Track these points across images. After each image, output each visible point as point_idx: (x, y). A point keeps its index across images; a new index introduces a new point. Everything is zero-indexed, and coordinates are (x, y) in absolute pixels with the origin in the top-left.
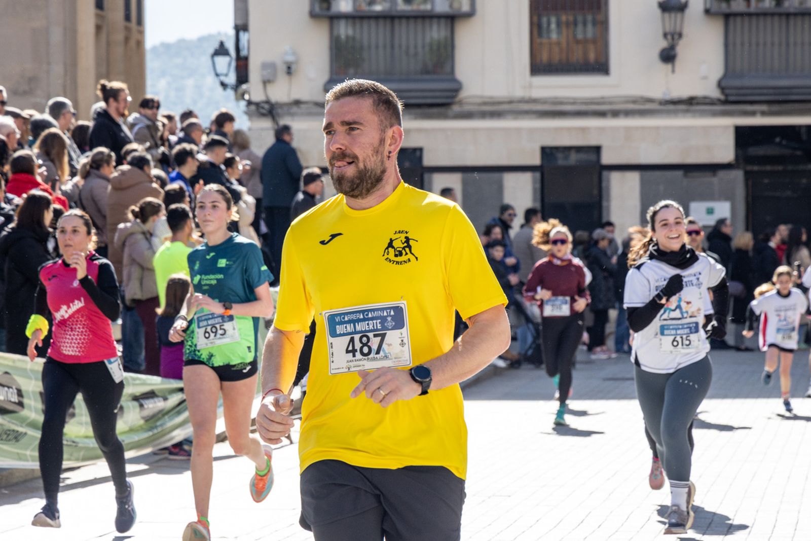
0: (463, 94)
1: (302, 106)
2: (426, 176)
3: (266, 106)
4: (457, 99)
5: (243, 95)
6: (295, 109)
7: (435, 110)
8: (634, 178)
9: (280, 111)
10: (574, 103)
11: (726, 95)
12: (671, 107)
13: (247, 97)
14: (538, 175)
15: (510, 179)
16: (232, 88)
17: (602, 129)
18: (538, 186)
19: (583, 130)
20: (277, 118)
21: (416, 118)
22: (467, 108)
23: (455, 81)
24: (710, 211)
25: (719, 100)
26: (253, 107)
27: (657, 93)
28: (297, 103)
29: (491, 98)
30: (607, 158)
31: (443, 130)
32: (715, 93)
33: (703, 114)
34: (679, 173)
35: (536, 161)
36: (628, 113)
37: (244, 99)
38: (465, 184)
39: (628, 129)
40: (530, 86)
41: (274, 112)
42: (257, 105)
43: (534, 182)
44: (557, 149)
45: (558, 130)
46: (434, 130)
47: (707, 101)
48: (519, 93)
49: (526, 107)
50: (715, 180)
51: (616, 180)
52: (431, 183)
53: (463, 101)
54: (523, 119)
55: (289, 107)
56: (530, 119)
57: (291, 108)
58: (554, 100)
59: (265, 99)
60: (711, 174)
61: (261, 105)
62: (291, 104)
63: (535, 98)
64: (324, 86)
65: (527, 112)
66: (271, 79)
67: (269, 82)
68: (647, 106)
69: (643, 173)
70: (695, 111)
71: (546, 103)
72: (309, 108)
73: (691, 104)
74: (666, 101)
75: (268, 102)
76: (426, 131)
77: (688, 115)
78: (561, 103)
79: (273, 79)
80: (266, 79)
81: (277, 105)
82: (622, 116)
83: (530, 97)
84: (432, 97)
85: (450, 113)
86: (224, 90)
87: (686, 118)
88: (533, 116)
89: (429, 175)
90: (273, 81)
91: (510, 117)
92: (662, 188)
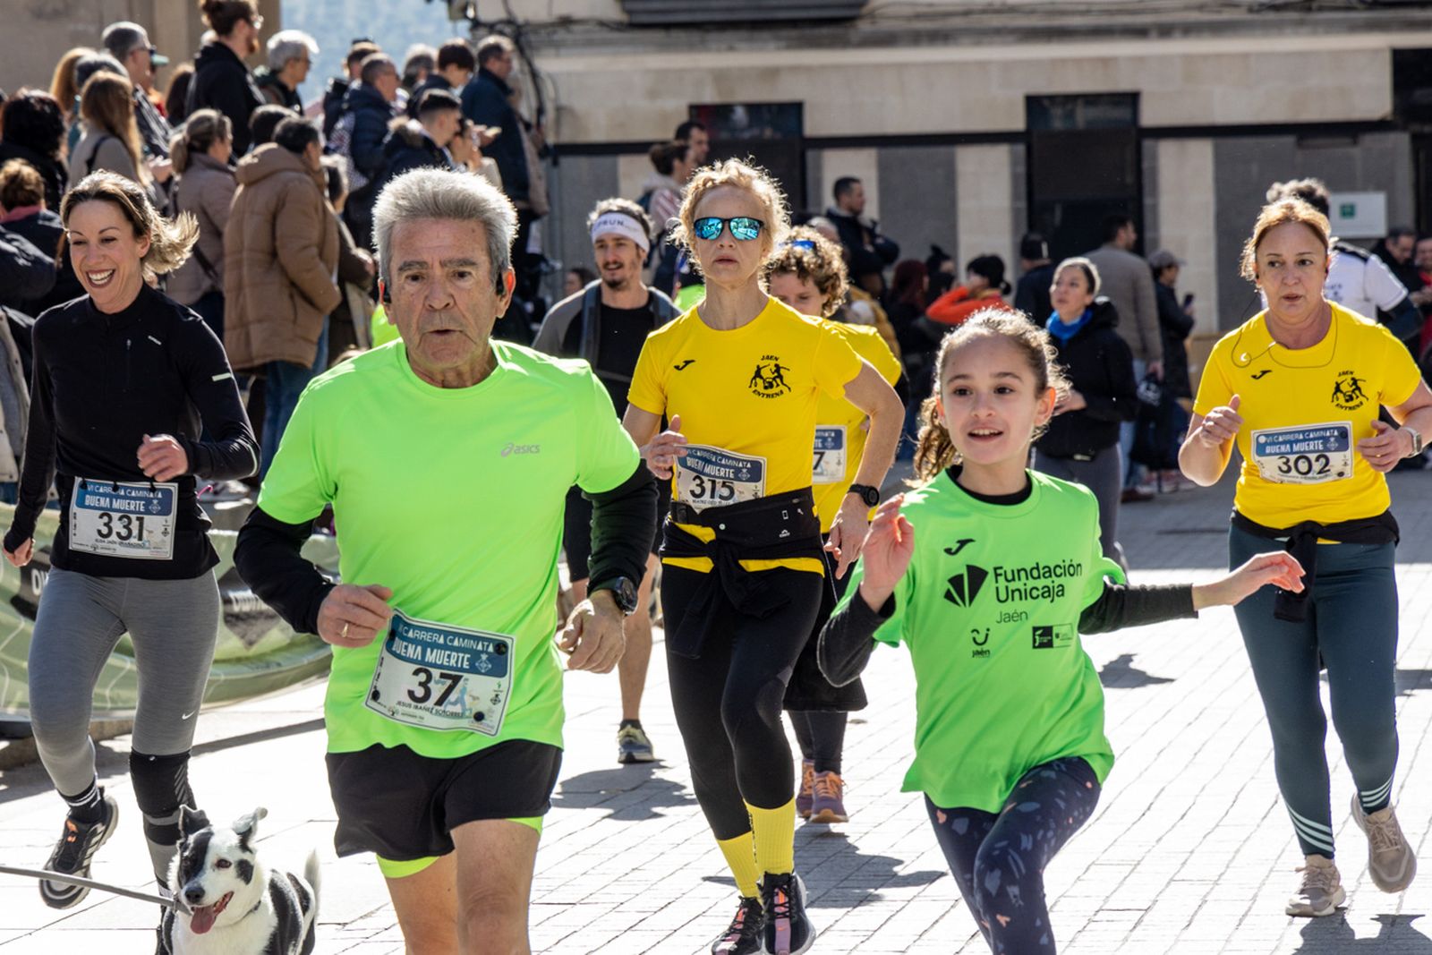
1: (576, 28)
2: (810, 155)
4: (865, 10)
5: (464, 9)
6: (561, 35)
7: (825, 31)
8: (1202, 151)
9: (533, 38)
10: (1087, 12)
12: (1271, 16)
13: (471, 13)
14: (1021, 149)
15: (968, 159)
17: (1140, 60)
18: (1022, 169)
19: (1106, 62)
20: (528, 52)
21: (789, 47)
22: (885, 26)
24: (1347, 212)
28: (566, 22)
29: (931, 5)
30: (1150, 116)
31: (838, 68)
33: (1331, 28)
34: (1289, 140)
35: (1018, 123)
36: (1189, 30)
37: (466, 17)
38: (883, 169)
39: (1188, 59)
41: (523, 40)
43: (1014, 163)
44: (1053, 98)
45: (1054, 63)
46: (823, 68)
47: (1339, 3)
49: (996, 21)
50: (1356, 152)
51: (1168, 156)
52: (819, 168)
53: (880, 11)
54: (991, 44)
55: (551, 29)
56: (1005, 44)
57: (555, 32)
58: (1050, 8)
59: (502, 15)
60: (1347, 140)
61: (499, 27)
62: (553, 25)
63: (1013, 5)
65: (998, 31)
68: (1225, 16)
69: (1219, 141)
70: (1316, 23)
71: (1033, 12)
72: (587, 32)
73: (1309, 10)
74: (1261, 5)
75: (510, 22)
76: (808, 69)
77: (1302, 30)
78: (1063, 13)
81: (529, 28)
82: (1177, 34)
83: (1004, 4)
84: (820, 6)
85: (854, 35)
86: (429, 2)
87: (1298, 34)
88: (1010, 38)
89: (816, 152)
91: (966, 41)
92: (1255, 168)
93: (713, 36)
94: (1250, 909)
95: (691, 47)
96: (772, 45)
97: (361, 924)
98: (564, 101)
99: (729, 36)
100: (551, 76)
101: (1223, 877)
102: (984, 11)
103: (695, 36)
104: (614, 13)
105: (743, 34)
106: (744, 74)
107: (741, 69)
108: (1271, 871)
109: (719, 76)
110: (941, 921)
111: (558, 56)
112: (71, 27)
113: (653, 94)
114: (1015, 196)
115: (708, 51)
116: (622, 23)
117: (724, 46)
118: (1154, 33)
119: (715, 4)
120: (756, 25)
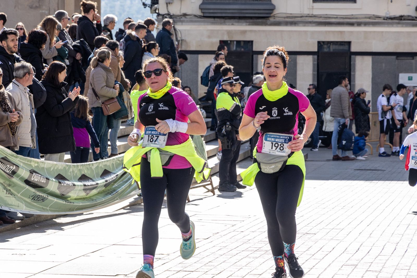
0: (275, 12)
1: (187, 17)
2: (255, 56)
3: (167, 17)
4: (272, 15)
5: (156, 10)
6: (183, 19)
7: (260, 20)
8: (368, 60)
9: (175, 19)
10: (337, 18)
12: (390, 21)
13: (157, 11)
14: (316, 57)
15: (301, 59)
16: (149, 7)
17: (351, 32)
18: (316, 63)
19: (341, 32)
21: (249, 25)
22: (277, 19)
23: (272, 5)
24: (410, 79)
26: (161, 17)
27: (382, 13)
28: (185, 15)
29: (291, 14)
30: (354, 49)
31: (264, 31)
32: (414, 14)
33: (407, 25)
34: (394, 57)
35: (316, 49)
36: (366, 24)
39: (365, 32)
40: (313, 9)
42: (162, 15)
43: (314, 61)
44: (323, 42)
45: (326, 32)
46: (259, 31)
47: (410, 18)
48: (306, 12)
49: (310, 19)
50: (413, 61)
51: (358, 60)
52: (257, 60)
53: (275, 16)
54: (308, 26)
55: (180, 17)
56: (313, 26)
57: (181, 18)
58: (326, 16)
59: (167, 13)
60: (411, 58)
61: (165, 16)
62: (181, 15)
63: (315, 15)
64: (200, 6)
65: (310, 22)
66: (170, 2)
67: (169, 3)
68: (377, 20)
69: (374, 56)
70: (403, 24)
71: (321, 17)
72: (191, 18)
73: (401, 20)
74: (387, 17)
75: (169, 14)
76: (255, 31)
77: (399, 25)
78: (330, 18)
79: (172, 2)
80: (168, 2)
81: (173, 16)
82: (362, 25)
83: (313, 14)
84: (259, 13)
85: (268, 22)
86: (145, 7)
87: (398, 27)
88: (314, 24)
89: (256, 55)
90: (171, 3)
91: (301, 25)
92: (384, 65)
93: (227, 21)
95: (221, 24)
96: (244, 24)
97: (131, 275)
98: (183, 38)
99: (232, 20)
100: (180, 30)
101: (382, 270)
102: (307, 16)
103: (222, 20)
104: (199, 13)
105: (236, 20)
106: (236, 32)
107: (235, 31)
108: (396, 269)
109: (229, 32)
111: (182, 25)
112: (41, 11)
113: (209, 37)
114: (314, 71)
115: (226, 25)
116: (201, 16)
117: (231, 24)
118: (356, 25)
119: (228, 11)
120: (240, 18)
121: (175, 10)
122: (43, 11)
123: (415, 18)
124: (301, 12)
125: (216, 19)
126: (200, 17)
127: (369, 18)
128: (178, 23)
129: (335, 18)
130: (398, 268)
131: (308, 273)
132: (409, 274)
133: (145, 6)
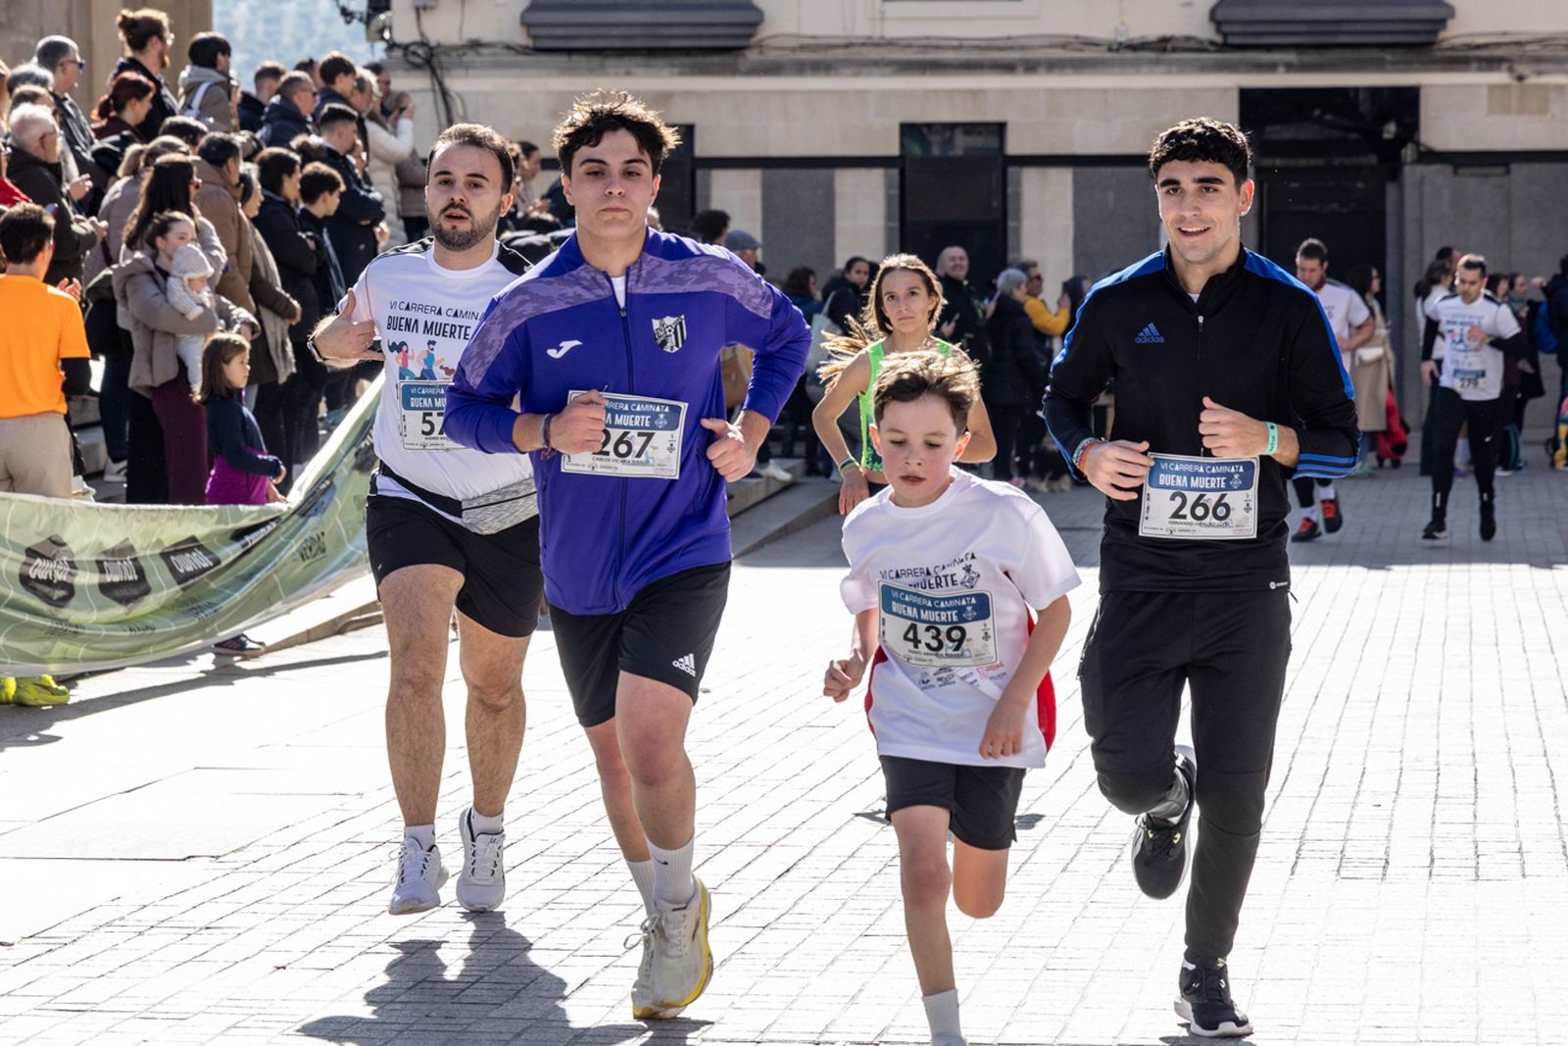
0: (765, 31)
1: (483, 51)
2: (699, 173)
3: (421, 51)
4: (753, 41)
5: (381, 31)
6: (471, 56)
7: (715, 59)
8: (1062, 180)
9: (443, 59)
10: (960, 47)
11: (1225, 35)
12: (1129, 55)
13: (387, 35)
14: (895, 172)
15: (845, 180)
16: (361, 20)
17: (1007, 93)
18: (896, 192)
19: (975, 93)
20: (439, 72)
21: (681, 74)
22: (772, 56)
23: (752, 8)
25: (1212, 43)
26: (398, 53)
27: (1104, 29)
28: (475, 45)
29: (814, 37)
30: (1015, 146)
31: (727, 93)
32: (1206, 32)
33: (1184, 67)
35: (893, 148)
36: (1053, 66)
37: (383, 39)
38: (767, 188)
39: (1052, 93)
40: (883, 19)
41: (435, 60)
42: (405, 48)
43: (888, 186)
44: (929, 126)
45: (927, 93)
46: (714, 93)
47: (1192, 44)
48: (863, 30)
49: (874, 54)
51: (1031, 181)
52: (707, 186)
53: (765, 43)
54: (869, 75)
55: (460, 52)
56: (884, 75)
57: (464, 54)
58: (923, 42)
59: (417, 38)
61: (413, 48)
62: (462, 47)
63: (892, 39)
64: (523, 15)
65: (876, 64)
66: (429, 4)
67: (425, 8)
68: (1087, 54)
69: (1079, 170)
70: (1170, 63)
71: (909, 46)
72: (495, 54)
73: (1164, 50)
74: (1120, 44)
75: (423, 44)
76: (699, 95)
77: (1158, 69)
78: (937, 47)
79: (433, 4)
80: (420, 3)
81: (441, 50)
82: (1042, 70)
83: (882, 38)
84: (711, 37)
85: (742, 63)
86: (348, 23)
87: (1153, 73)
88: (887, 70)
89: (705, 172)
90: (432, 8)
91: (847, 71)
92: (1111, 196)
93: (611, 62)
94: (1030, 857)
95: (591, 71)
96: (666, 71)
97: (232, 857)
99: (627, 61)
100: (458, 94)
102: (864, 44)
103: (596, 61)
104: (520, 38)
105: (640, 60)
108: (1055, 825)
110: (753, 864)
111: (467, 76)
112: (13, 39)
113: (554, 114)
114: (889, 217)
115: (607, 74)
116: (527, 47)
117: (622, 71)
118: (1020, 69)
119: (614, 31)
120: (652, 52)
121: (443, 29)
122: (23, 39)
123: (1207, 45)
124: (845, 29)
125: (577, 59)
126: (525, 51)
127: (1064, 46)
128: (454, 72)
129: (954, 48)
130: (1062, 823)
131: (780, 843)
132: (1093, 839)
133: (349, 18)
